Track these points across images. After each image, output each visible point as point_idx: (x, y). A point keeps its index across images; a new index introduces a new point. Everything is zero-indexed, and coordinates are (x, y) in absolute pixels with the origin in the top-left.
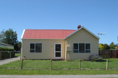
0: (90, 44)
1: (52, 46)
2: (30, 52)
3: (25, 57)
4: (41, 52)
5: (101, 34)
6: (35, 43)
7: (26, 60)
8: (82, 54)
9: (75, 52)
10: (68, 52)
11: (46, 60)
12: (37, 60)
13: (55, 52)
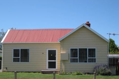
0: (95, 49)
1: (43, 53)
2: (13, 62)
3: (6, 68)
4: (29, 62)
5: (114, 34)
6: (20, 48)
7: (7, 73)
8: (83, 64)
9: (73, 61)
10: (63, 61)
11: (34, 72)
12: (22, 72)
13: (48, 61)
